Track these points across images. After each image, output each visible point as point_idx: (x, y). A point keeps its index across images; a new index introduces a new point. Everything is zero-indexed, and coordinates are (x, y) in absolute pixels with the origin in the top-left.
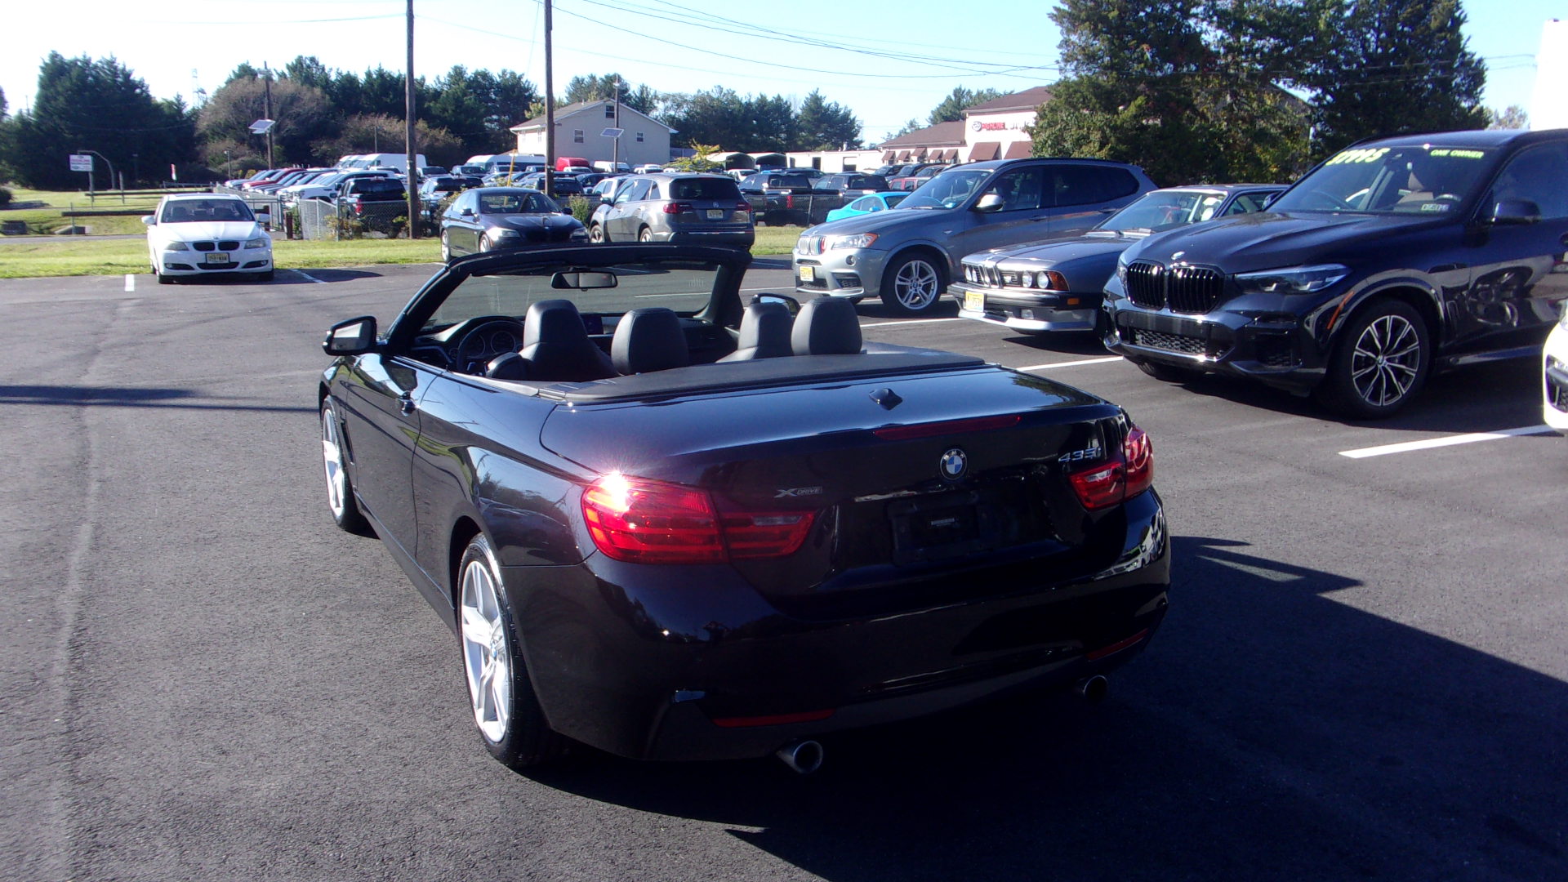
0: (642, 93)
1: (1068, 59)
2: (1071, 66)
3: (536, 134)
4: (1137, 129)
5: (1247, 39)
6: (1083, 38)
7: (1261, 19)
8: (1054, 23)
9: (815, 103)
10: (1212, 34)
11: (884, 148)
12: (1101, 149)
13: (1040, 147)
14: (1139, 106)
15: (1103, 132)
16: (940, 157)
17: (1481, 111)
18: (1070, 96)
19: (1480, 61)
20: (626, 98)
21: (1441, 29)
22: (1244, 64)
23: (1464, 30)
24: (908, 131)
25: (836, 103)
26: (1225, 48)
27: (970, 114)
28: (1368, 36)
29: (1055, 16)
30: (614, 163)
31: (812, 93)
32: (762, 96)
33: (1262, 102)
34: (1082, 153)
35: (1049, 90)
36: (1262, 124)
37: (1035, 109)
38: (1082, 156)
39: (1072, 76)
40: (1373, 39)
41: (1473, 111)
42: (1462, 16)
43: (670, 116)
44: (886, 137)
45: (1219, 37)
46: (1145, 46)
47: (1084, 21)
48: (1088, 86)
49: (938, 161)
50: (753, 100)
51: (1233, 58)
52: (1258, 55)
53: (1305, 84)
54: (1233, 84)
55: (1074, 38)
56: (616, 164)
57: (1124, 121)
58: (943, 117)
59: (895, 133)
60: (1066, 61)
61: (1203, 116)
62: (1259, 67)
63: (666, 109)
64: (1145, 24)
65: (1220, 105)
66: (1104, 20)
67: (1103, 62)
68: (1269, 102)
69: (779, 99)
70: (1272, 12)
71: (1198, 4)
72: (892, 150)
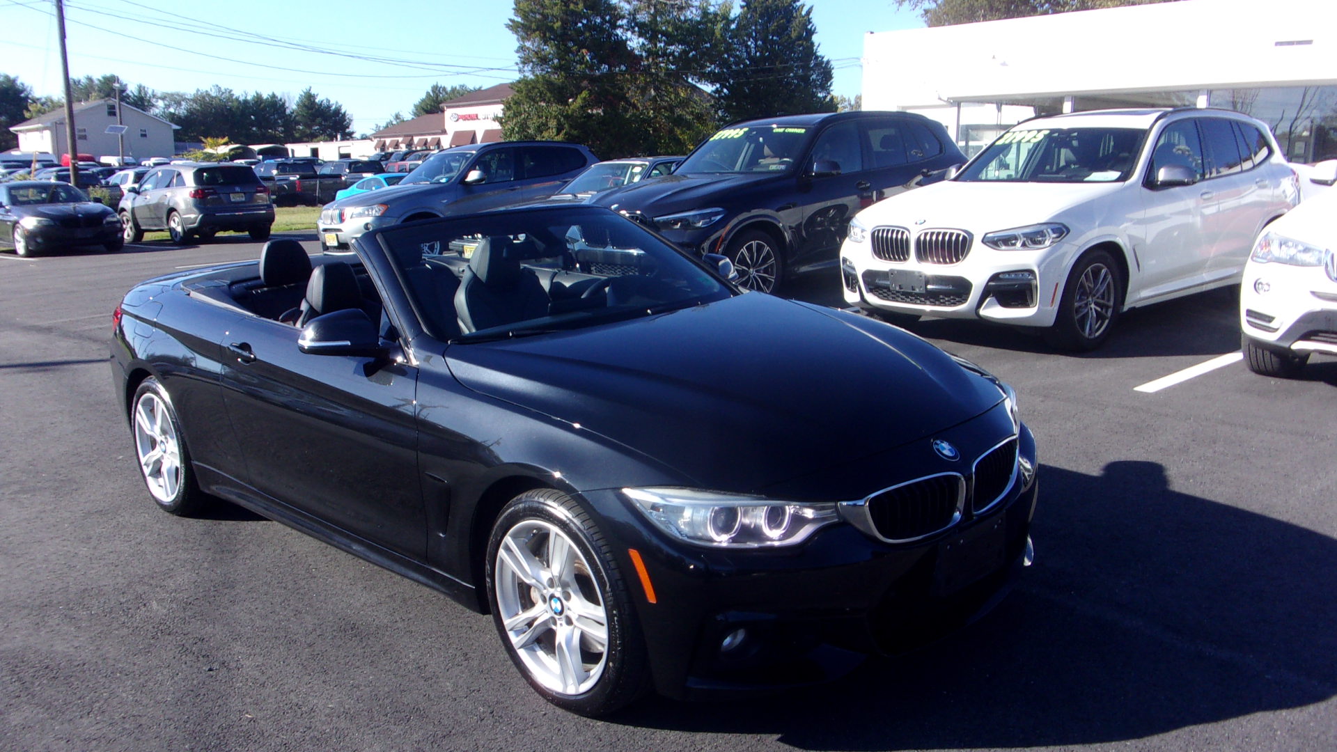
0: (140, 92)
1: (525, 61)
2: (528, 68)
3: (37, 133)
4: (585, 117)
5: (662, 45)
6: (536, 44)
7: (671, 29)
8: (511, 32)
9: (309, 99)
10: (635, 41)
11: (375, 137)
12: (558, 134)
13: (508, 133)
14: (584, 98)
15: (559, 120)
16: (426, 144)
17: (832, 99)
18: (530, 91)
19: (828, 62)
20: (125, 97)
21: (800, 37)
22: (662, 65)
23: (815, 38)
24: (394, 122)
25: (327, 99)
26: (646, 52)
27: (448, 107)
28: (749, 43)
29: (511, 26)
30: (120, 158)
31: (305, 91)
32: (257, 94)
33: (677, 95)
34: (543, 137)
35: (512, 86)
36: (679, 111)
37: (502, 102)
38: (544, 140)
39: (531, 76)
40: (753, 45)
41: (828, 99)
42: (813, 28)
43: (171, 113)
44: (374, 128)
45: (641, 43)
46: (584, 51)
47: (534, 31)
48: (543, 84)
49: (424, 148)
50: (249, 98)
51: (653, 59)
52: (671, 58)
53: (707, 81)
54: (656, 82)
55: (528, 44)
56: (123, 159)
57: (574, 111)
58: (423, 109)
59: (383, 124)
60: (524, 63)
61: (635, 106)
62: (673, 67)
63: (168, 106)
64: (582, 33)
65: (646, 97)
66: (551, 29)
67: (553, 63)
68: (682, 95)
69: (274, 96)
70: (677, 24)
71: (623, 17)
72: (382, 139)
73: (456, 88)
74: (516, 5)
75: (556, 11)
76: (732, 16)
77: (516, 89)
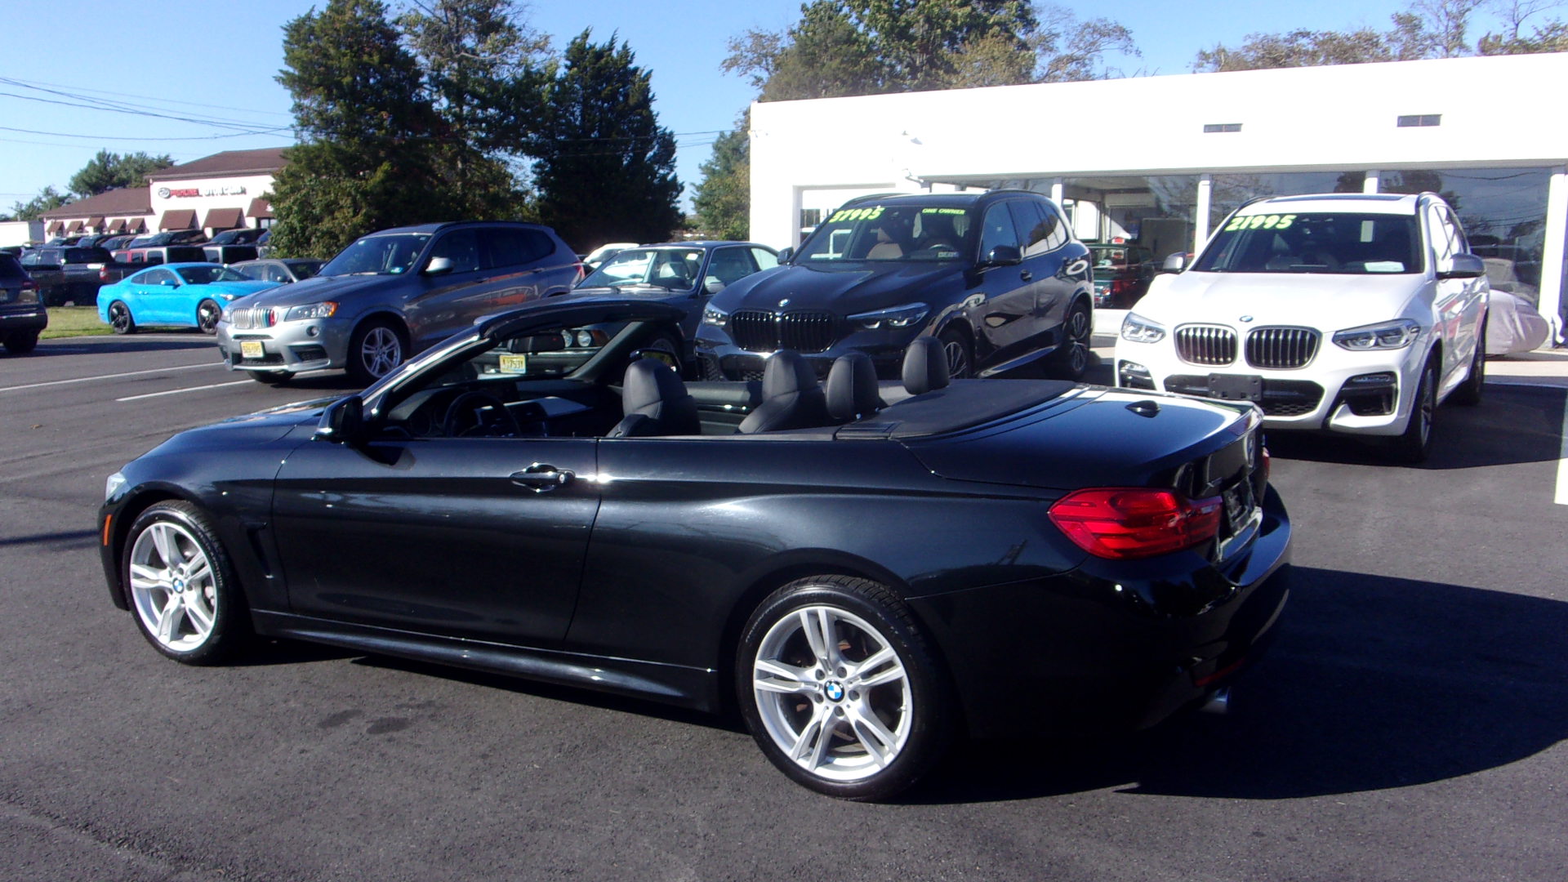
1: (304, 123)
2: (307, 131)
4: (386, 195)
6: (317, 103)
7: (483, 90)
8: (282, 86)
10: (441, 102)
11: (48, 218)
12: (356, 214)
14: (386, 172)
15: (354, 202)
16: (123, 226)
17: (675, 178)
18: (312, 161)
19: (671, 135)
21: (637, 105)
22: (471, 132)
23: (654, 107)
24: (44, 199)
26: (452, 116)
27: (155, 180)
28: (576, 108)
29: (283, 80)
35: (285, 154)
36: (493, 189)
37: (274, 175)
39: (308, 142)
40: (576, 111)
41: (669, 178)
42: (652, 95)
44: (14, 207)
45: (447, 106)
46: (384, 114)
47: (319, 86)
48: (329, 151)
49: (121, 232)
51: (462, 126)
52: (484, 125)
54: (463, 152)
57: (372, 186)
58: (87, 184)
59: (26, 202)
60: (302, 125)
61: (442, 181)
64: (377, 92)
65: (454, 171)
66: (339, 85)
67: (342, 127)
70: (494, 86)
71: (422, 75)
72: (58, 221)
73: (131, 157)
74: (288, 53)
75: (345, 62)
76: (558, 76)
77: (293, 158)
